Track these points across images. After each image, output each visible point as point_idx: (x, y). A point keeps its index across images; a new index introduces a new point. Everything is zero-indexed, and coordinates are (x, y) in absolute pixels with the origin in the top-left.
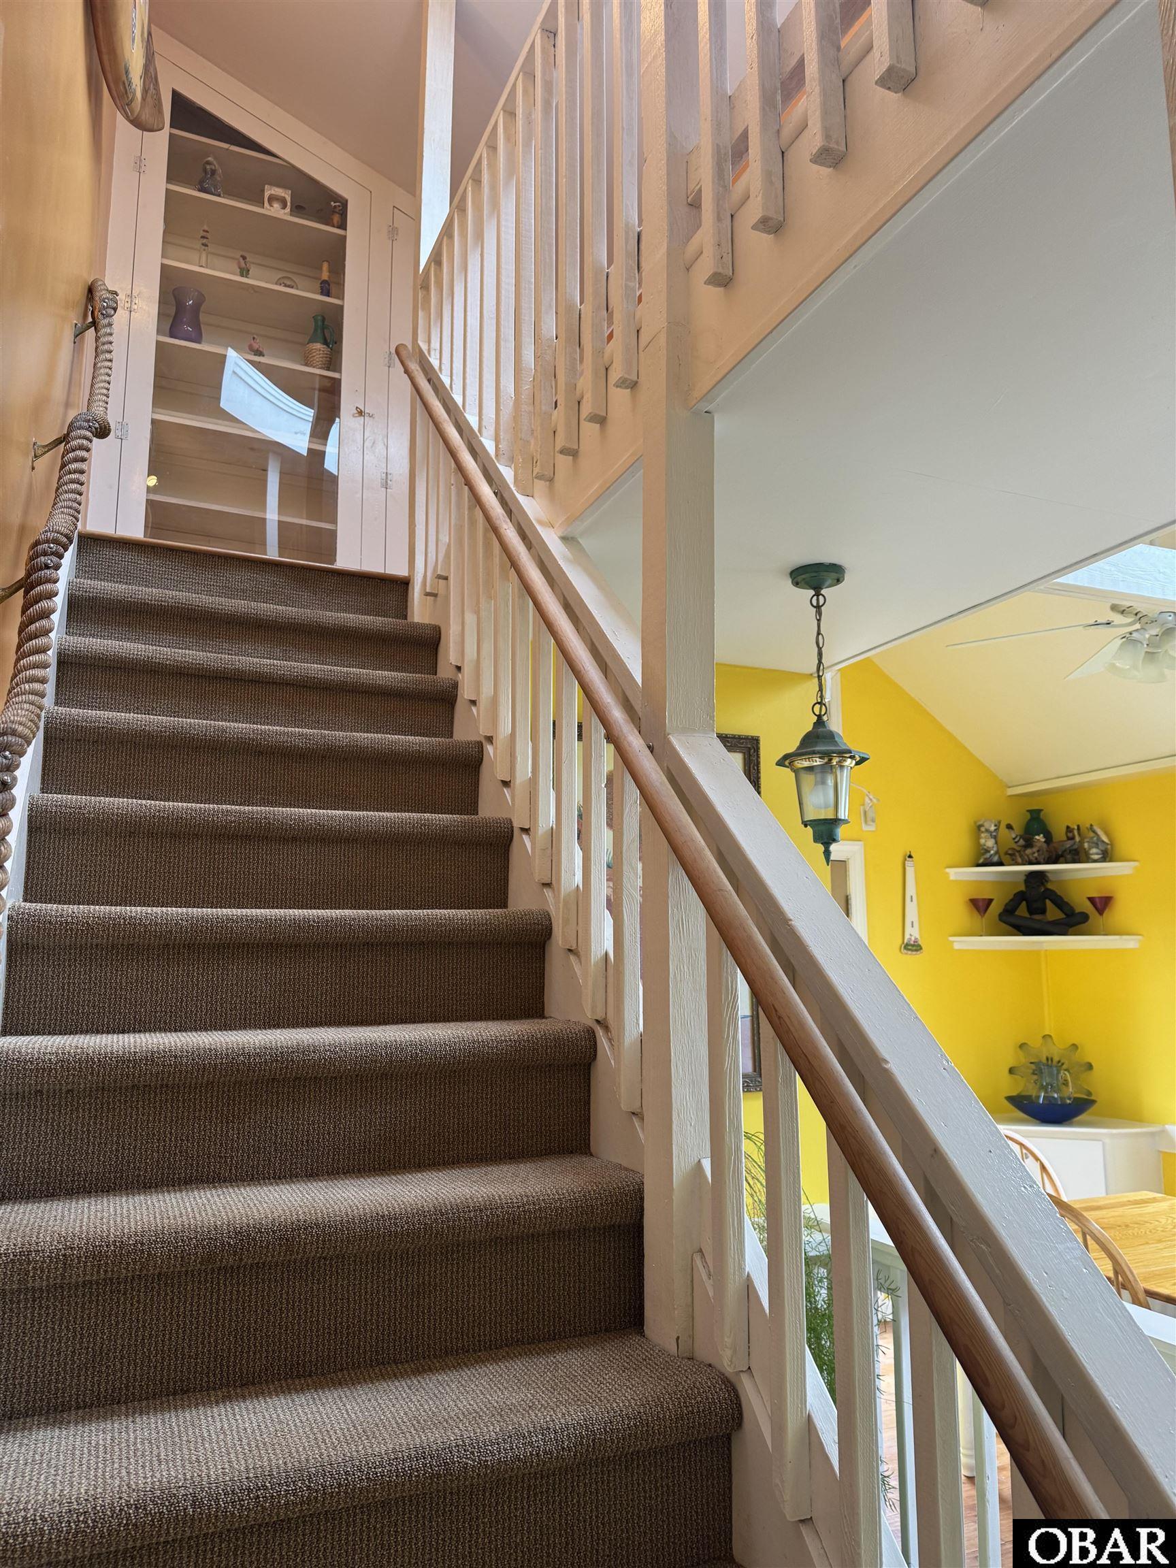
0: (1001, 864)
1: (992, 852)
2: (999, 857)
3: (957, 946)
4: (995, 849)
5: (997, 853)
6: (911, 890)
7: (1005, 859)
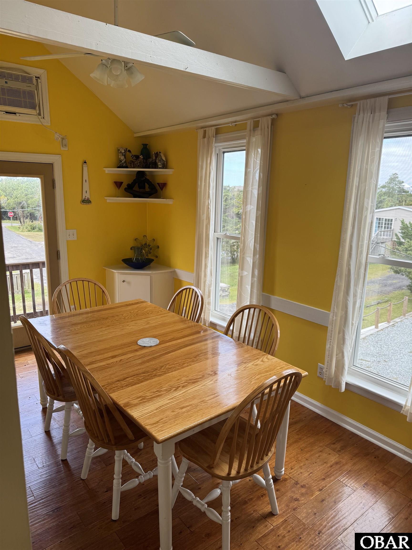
0: (127, 167)
1: (123, 162)
2: (126, 164)
3: (108, 201)
4: (124, 161)
5: (125, 162)
6: (86, 177)
7: (129, 165)
